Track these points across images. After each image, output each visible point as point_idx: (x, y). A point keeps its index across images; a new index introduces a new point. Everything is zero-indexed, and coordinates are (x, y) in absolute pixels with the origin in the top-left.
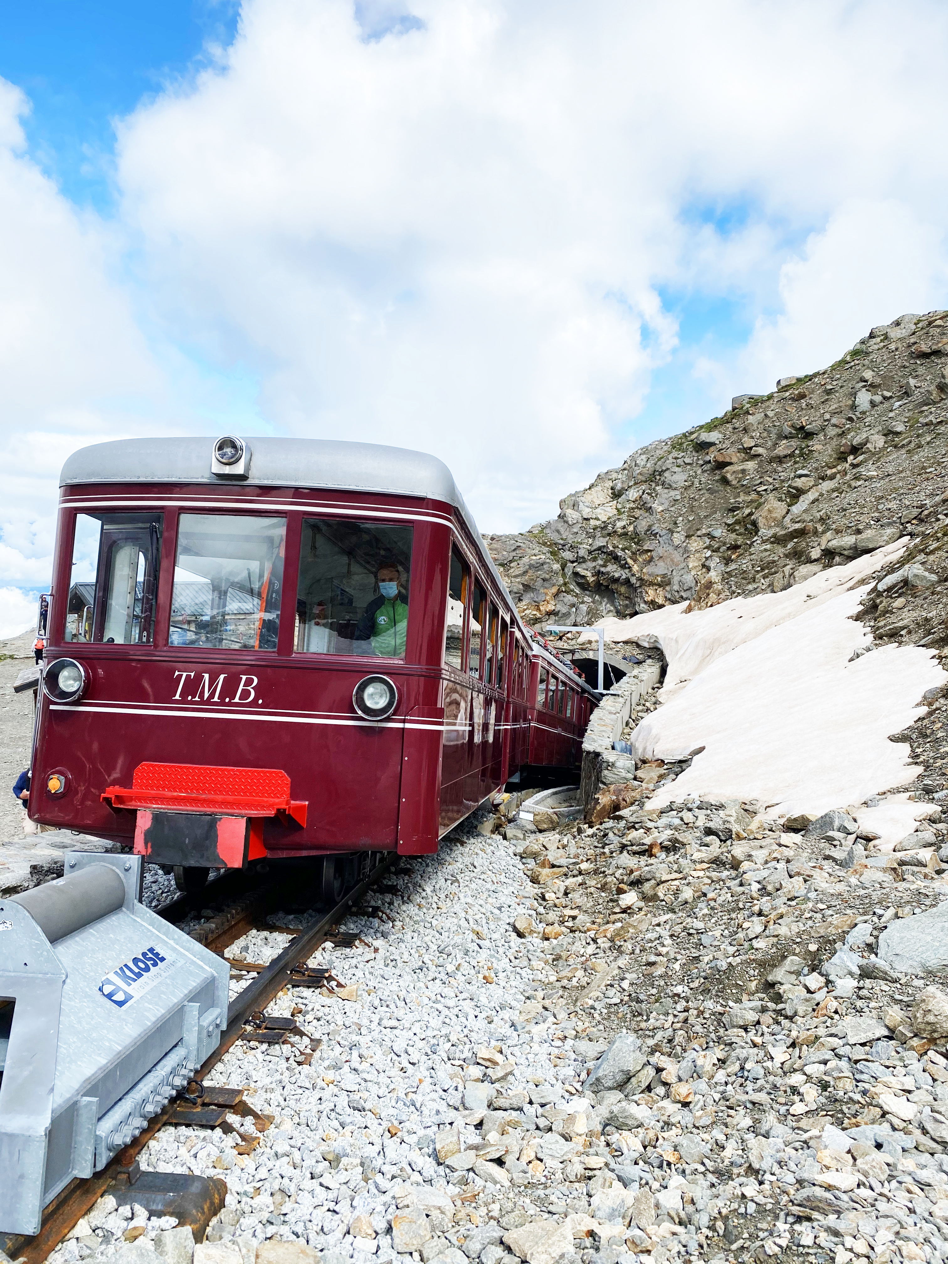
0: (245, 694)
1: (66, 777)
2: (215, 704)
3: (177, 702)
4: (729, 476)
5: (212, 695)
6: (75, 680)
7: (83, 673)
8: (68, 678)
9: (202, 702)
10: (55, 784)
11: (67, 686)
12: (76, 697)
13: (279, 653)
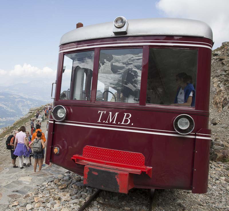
0: (126, 121)
1: (60, 148)
2: (114, 124)
3: (99, 123)
4: (224, 62)
5: (113, 121)
6: (63, 113)
7: (65, 111)
8: (61, 113)
9: (109, 123)
10: (56, 150)
11: (60, 116)
12: (63, 119)
13: (140, 104)
